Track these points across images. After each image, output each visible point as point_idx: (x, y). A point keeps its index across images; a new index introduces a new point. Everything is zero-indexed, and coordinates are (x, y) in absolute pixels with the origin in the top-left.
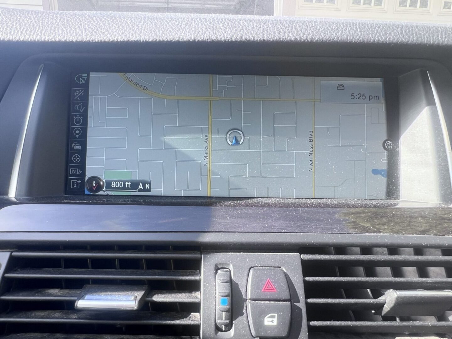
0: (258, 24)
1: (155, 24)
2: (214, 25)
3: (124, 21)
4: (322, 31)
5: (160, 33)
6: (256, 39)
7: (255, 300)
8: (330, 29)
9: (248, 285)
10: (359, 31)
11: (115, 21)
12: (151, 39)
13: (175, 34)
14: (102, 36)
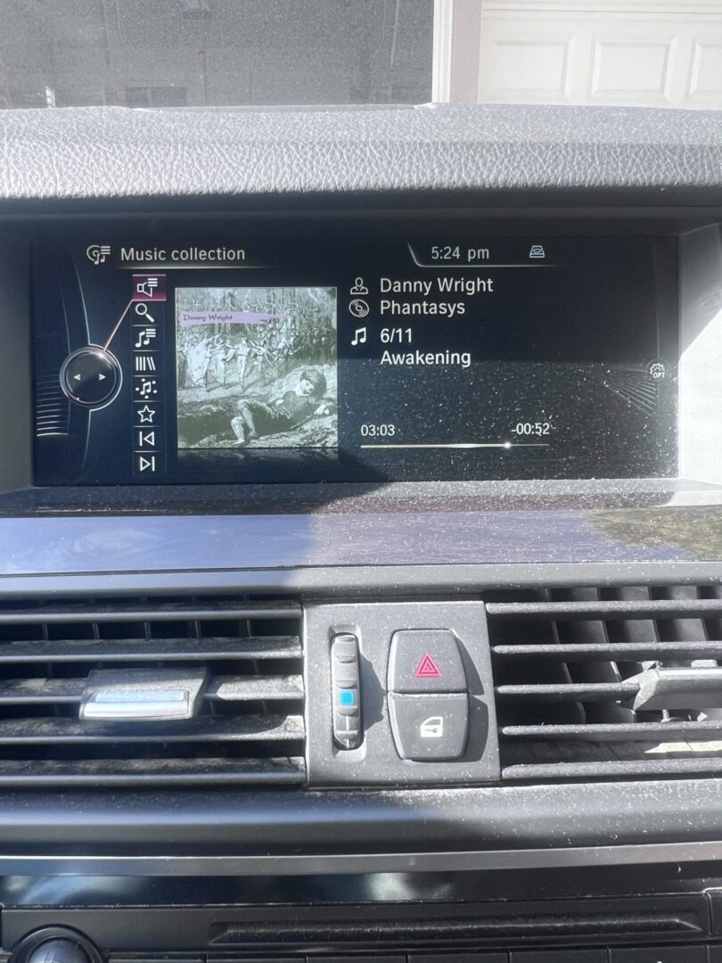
4: (525, 165)
6: (395, 186)
7: (403, 692)
8: (541, 160)
9: (390, 664)
10: (597, 163)
11: (118, 152)
12: (191, 190)
13: (239, 180)
14: (95, 186)
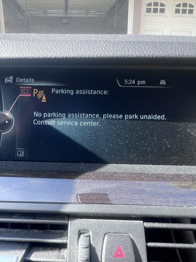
0: (113, 45)
1: (39, 45)
2: (81, 45)
3: (18, 43)
4: (160, 49)
5: (42, 52)
6: (111, 56)
8: (166, 48)
9: (103, 249)
10: (188, 49)
11: (12, 43)
12: (36, 56)
13: (54, 53)
14: (2, 54)
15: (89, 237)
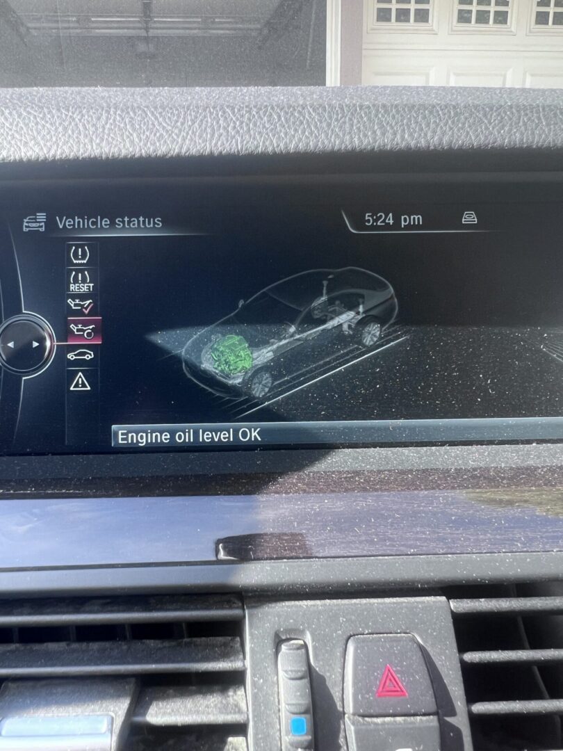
0: (340, 115)
1: (130, 122)
2: (249, 119)
3: (66, 115)
4: (470, 126)
5: (140, 141)
6: (336, 148)
7: (363, 716)
8: (486, 121)
9: (346, 679)
10: (544, 123)
11: (49, 116)
12: (124, 153)
13: (173, 143)
14: (23, 150)
15: (303, 650)
